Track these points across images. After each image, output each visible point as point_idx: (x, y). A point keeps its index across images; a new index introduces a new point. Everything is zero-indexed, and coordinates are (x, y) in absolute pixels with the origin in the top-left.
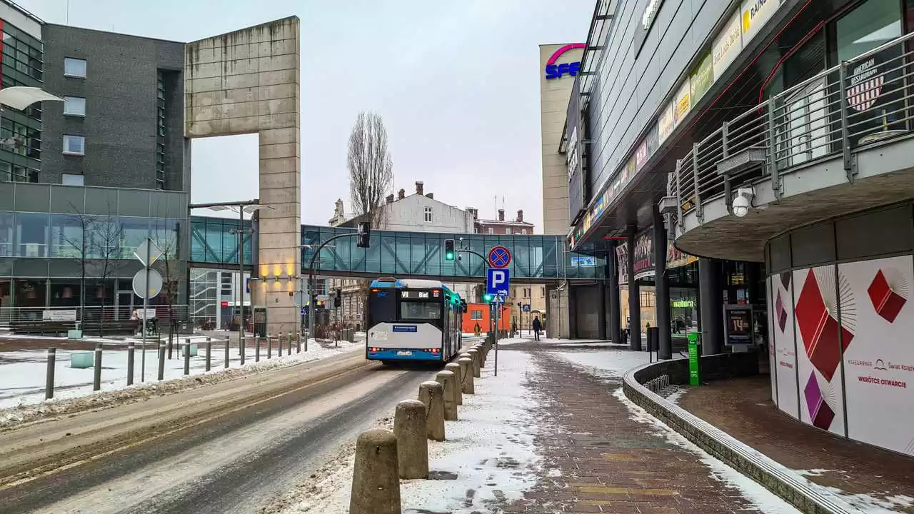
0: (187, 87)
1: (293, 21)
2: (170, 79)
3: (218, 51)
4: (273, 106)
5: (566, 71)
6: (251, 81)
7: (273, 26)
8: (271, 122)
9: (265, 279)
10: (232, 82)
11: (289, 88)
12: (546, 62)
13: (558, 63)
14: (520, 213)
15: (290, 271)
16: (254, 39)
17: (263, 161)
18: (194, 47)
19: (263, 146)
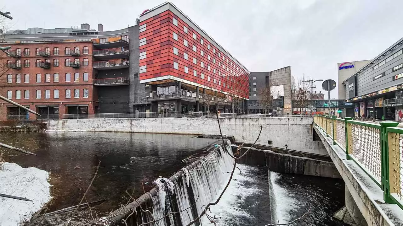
0: (270, 79)
1: (290, 67)
2: (267, 78)
3: (275, 73)
4: (286, 81)
5: (344, 68)
6: (282, 77)
7: (286, 68)
8: (286, 83)
9: (285, 108)
10: (278, 77)
11: (289, 78)
12: (339, 66)
13: (342, 66)
14: (320, 91)
15: (290, 107)
16: (282, 70)
17: (284, 89)
18: (271, 72)
19: (284, 87)
